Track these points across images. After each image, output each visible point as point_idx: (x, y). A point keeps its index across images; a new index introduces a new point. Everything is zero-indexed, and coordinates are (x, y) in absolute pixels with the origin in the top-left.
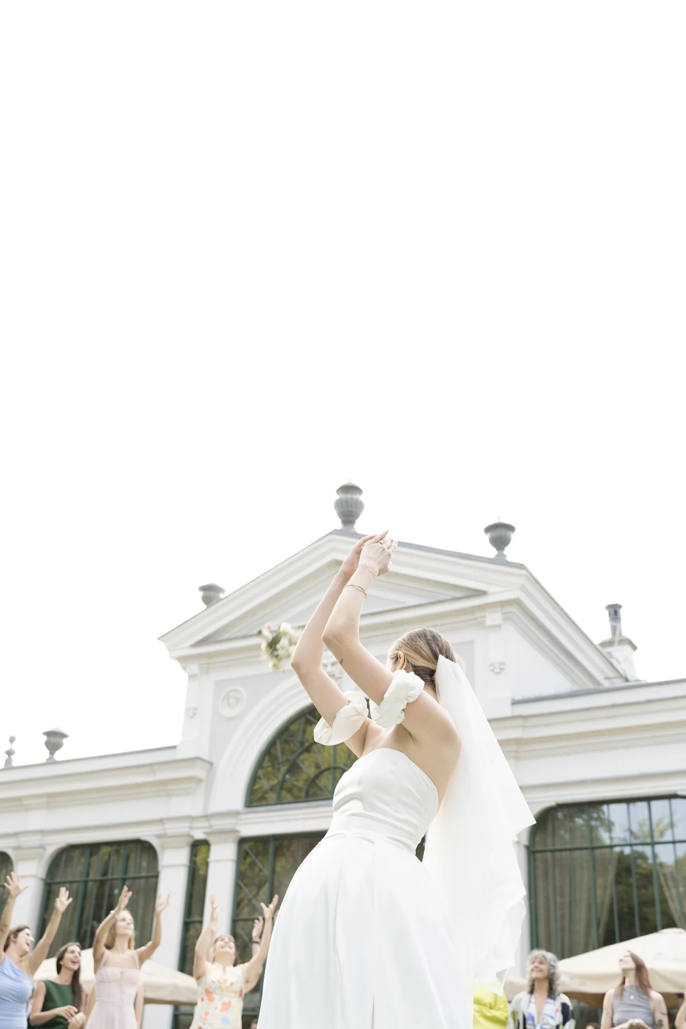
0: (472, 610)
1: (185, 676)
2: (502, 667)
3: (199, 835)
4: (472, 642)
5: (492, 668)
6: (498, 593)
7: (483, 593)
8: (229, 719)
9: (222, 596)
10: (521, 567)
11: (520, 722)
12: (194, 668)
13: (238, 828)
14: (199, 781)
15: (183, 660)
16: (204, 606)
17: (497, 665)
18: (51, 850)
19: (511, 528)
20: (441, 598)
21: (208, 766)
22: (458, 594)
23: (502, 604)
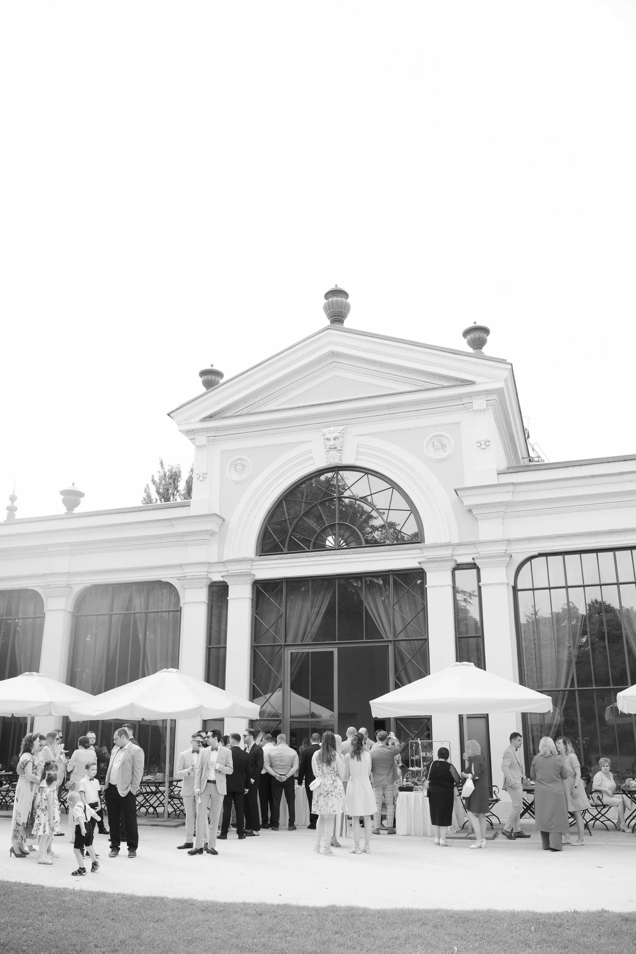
0: (460, 397)
1: (193, 447)
2: (487, 444)
3: (217, 578)
4: (459, 423)
5: (479, 445)
6: (485, 383)
7: (472, 383)
8: (237, 483)
9: (222, 381)
10: (503, 361)
11: (511, 488)
12: (202, 439)
13: (253, 572)
14: (213, 534)
15: (190, 433)
16: (204, 390)
17: (483, 443)
18: (77, 589)
19: (486, 331)
20: (430, 386)
21: (221, 521)
22: (446, 384)
23: (487, 392)
